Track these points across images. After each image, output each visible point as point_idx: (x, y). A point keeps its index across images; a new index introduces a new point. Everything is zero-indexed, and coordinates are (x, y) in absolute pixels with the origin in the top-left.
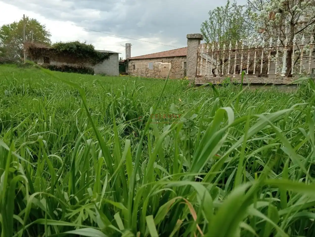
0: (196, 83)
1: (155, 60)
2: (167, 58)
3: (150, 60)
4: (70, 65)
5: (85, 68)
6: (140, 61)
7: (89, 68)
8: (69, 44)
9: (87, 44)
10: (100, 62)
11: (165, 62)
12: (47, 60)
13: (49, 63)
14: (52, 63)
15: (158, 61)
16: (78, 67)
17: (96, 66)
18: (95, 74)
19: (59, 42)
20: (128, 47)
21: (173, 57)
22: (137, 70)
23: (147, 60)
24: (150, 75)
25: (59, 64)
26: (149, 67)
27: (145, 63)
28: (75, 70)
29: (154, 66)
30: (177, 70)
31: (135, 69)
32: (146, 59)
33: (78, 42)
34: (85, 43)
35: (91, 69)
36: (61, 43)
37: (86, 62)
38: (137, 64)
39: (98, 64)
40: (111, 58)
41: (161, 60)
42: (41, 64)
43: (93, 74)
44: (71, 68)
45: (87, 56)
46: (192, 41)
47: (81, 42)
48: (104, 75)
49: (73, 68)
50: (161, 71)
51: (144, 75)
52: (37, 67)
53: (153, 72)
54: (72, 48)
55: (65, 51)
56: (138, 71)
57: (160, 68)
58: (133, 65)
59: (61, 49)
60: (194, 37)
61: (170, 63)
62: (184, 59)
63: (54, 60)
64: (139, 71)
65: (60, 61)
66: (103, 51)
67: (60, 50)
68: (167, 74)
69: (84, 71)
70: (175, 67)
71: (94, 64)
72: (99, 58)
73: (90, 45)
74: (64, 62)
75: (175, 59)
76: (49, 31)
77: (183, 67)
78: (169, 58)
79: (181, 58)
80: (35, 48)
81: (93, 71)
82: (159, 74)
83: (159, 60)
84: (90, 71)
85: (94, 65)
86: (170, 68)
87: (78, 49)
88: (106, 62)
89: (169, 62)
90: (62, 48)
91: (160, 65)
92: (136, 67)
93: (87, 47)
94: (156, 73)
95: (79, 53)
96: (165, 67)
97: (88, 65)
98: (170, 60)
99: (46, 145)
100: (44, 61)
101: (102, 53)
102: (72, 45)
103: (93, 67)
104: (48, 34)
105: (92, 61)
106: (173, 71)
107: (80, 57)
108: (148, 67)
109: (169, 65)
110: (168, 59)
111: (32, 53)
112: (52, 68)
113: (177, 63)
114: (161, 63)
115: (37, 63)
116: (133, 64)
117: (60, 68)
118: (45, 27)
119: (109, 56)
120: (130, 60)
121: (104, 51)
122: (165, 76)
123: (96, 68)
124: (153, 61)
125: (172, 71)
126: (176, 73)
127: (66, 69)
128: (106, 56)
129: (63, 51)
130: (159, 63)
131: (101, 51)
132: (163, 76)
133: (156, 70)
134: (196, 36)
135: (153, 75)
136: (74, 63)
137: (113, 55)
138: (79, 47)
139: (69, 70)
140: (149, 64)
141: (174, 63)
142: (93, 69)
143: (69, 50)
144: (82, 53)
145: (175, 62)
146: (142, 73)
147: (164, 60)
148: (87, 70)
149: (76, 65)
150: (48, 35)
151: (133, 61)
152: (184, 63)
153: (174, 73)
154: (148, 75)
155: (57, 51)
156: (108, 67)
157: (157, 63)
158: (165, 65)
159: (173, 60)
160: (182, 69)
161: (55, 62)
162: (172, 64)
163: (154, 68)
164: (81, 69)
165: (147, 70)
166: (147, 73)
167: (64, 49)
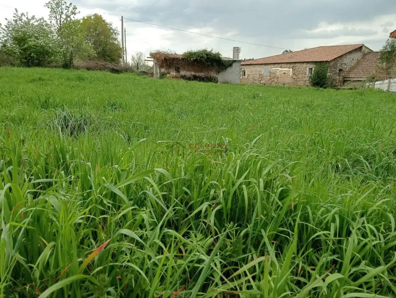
1: (272, 66)
2: (287, 63)
3: (266, 65)
4: (198, 74)
5: (210, 77)
6: (252, 67)
7: (214, 77)
9: (214, 52)
11: (284, 68)
12: (178, 70)
13: (179, 72)
14: (183, 73)
16: (204, 76)
17: (220, 74)
18: (219, 83)
19: (189, 50)
20: (236, 50)
21: (296, 63)
22: (247, 77)
23: (261, 66)
24: (265, 82)
25: (188, 74)
26: (264, 73)
27: (258, 68)
28: (202, 79)
29: (270, 72)
30: (300, 76)
31: (245, 76)
32: (260, 64)
33: (205, 51)
34: (212, 50)
37: (211, 70)
40: (234, 65)
41: (280, 66)
43: (217, 82)
45: (215, 64)
47: (209, 50)
49: (200, 77)
50: (279, 77)
51: (257, 82)
53: (269, 78)
54: (202, 57)
55: (196, 60)
56: (249, 77)
57: (278, 74)
58: (243, 71)
59: (192, 59)
61: (291, 69)
62: (308, 65)
63: (184, 69)
64: (251, 77)
65: (189, 70)
67: (190, 59)
68: (288, 80)
70: (297, 73)
71: (218, 72)
72: (224, 66)
73: (217, 53)
74: (192, 71)
75: (297, 65)
76: (116, 29)
77: (307, 73)
78: (290, 63)
79: (305, 64)
81: (217, 79)
82: (276, 81)
83: (276, 65)
84: (215, 79)
85: (218, 74)
86: (291, 74)
87: (208, 58)
88: (229, 70)
90: (193, 57)
91: (278, 71)
92: (246, 73)
94: (273, 79)
95: (208, 62)
96: (284, 73)
97: (213, 74)
98: (292, 66)
100: (176, 71)
101: (227, 61)
102: (202, 54)
103: (217, 76)
105: (217, 69)
106: (295, 77)
107: (208, 66)
108: (262, 72)
109: (289, 71)
110: (288, 65)
112: (183, 77)
113: (300, 69)
114: (280, 69)
115: (170, 73)
116: (243, 69)
118: (112, 25)
119: (232, 63)
121: (229, 58)
123: (220, 77)
124: (269, 67)
125: (293, 78)
126: (298, 80)
127: (195, 78)
128: (230, 63)
130: (277, 68)
131: (226, 58)
132: (282, 83)
133: (273, 76)
135: (269, 82)
136: (201, 71)
139: (197, 79)
140: (264, 70)
141: (296, 69)
143: (200, 59)
144: (211, 62)
146: (254, 80)
147: (283, 65)
148: (212, 79)
149: (202, 74)
150: (115, 34)
151: (243, 67)
152: (309, 68)
153: (295, 79)
154: (262, 82)
155: (188, 61)
156: (230, 74)
157: (274, 69)
158: (285, 71)
159: (295, 66)
160: (306, 75)
161: (185, 72)
162: (294, 70)
163: (269, 74)
164: (207, 78)
165: (261, 76)
166: (260, 79)
167: (195, 58)
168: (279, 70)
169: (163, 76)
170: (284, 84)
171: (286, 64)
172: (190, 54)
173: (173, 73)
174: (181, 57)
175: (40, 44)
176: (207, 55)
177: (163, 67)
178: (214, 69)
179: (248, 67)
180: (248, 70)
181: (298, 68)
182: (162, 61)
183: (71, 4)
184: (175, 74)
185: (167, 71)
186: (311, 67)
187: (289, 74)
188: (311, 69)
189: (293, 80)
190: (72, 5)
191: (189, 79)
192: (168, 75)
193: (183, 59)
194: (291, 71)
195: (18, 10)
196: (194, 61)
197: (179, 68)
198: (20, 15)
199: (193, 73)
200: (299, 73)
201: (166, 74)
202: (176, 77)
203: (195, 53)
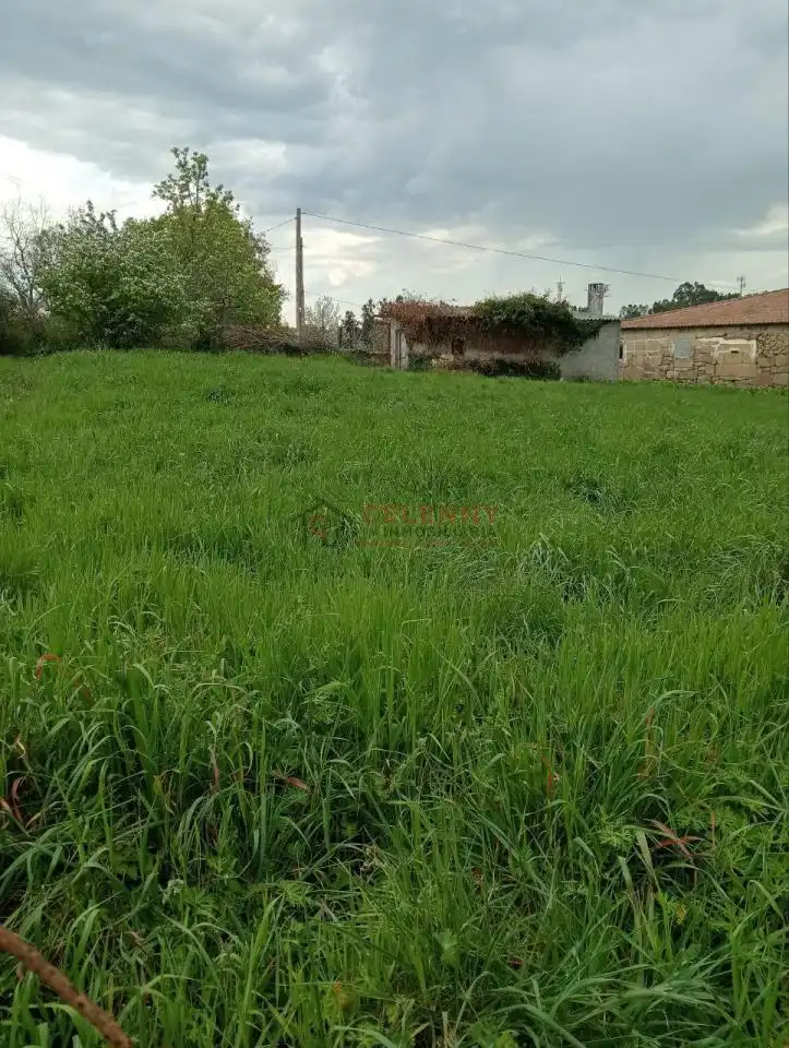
1: (700, 333)
2: (742, 326)
3: (679, 331)
4: (509, 357)
5: (541, 364)
6: (644, 334)
7: (549, 363)
9: (551, 299)
10: (577, 347)
11: (734, 338)
12: (458, 348)
13: (461, 353)
14: (471, 354)
15: (711, 335)
16: (525, 361)
17: (567, 356)
18: (562, 380)
19: (490, 296)
21: (766, 325)
22: (628, 360)
23: (667, 332)
24: (679, 374)
25: (484, 357)
26: (676, 351)
27: (660, 339)
28: (519, 370)
29: (694, 349)
30: (779, 360)
32: (664, 329)
33: (531, 296)
34: (546, 295)
35: (554, 364)
37: (544, 347)
38: (629, 341)
39: (570, 352)
40: (603, 332)
41: (721, 332)
43: (557, 377)
44: (511, 364)
45: (553, 331)
47: (539, 294)
49: (515, 363)
50: (720, 361)
51: (656, 374)
53: (690, 364)
54: (522, 313)
55: (507, 322)
56: (633, 362)
57: (716, 354)
59: (496, 319)
61: (754, 342)
63: (475, 346)
64: (640, 359)
65: (486, 348)
67: (491, 319)
68: (744, 371)
69: (539, 371)
70: (771, 352)
71: (562, 352)
74: (495, 350)
75: (770, 330)
78: (750, 326)
81: (559, 370)
82: (711, 372)
83: (711, 332)
84: (551, 370)
85: (562, 355)
86: (753, 355)
87: (538, 315)
88: (590, 344)
89: (749, 339)
90: (500, 314)
91: (716, 346)
92: (625, 352)
94: (702, 368)
96: (733, 352)
97: (547, 357)
98: (755, 333)
100: (453, 350)
102: (523, 305)
103: (558, 361)
105: (558, 344)
106: (763, 362)
108: (672, 350)
109: (749, 346)
110: (746, 330)
111: (430, 328)
113: (780, 342)
114: (722, 341)
115: (439, 357)
117: (488, 367)
119: (599, 327)
122: (733, 378)
123: (568, 363)
124: (689, 337)
125: (760, 364)
126: (774, 369)
127: (502, 369)
128: (593, 328)
130: (714, 339)
132: (726, 378)
133: (704, 358)
135: (691, 375)
136: (517, 352)
137: (610, 324)
139: (508, 371)
140: (675, 344)
141: (767, 341)
142: (558, 366)
143: (517, 320)
146: (647, 367)
147: (730, 331)
148: (546, 369)
149: (519, 358)
153: (765, 369)
154: (669, 374)
155: (486, 324)
156: (592, 357)
157: (704, 340)
158: (735, 346)
159: (764, 333)
161: (476, 351)
162: (761, 343)
163: (692, 353)
164: (532, 365)
165: (667, 359)
166: (665, 367)
167: (503, 317)
168: (718, 344)
169: (418, 363)
170: (733, 381)
171: (738, 329)
172: (493, 307)
173: (448, 357)
174: (467, 314)
175: (152, 292)
176: (536, 307)
177: (421, 342)
178: (550, 343)
179: (631, 334)
180: (630, 343)
181: (773, 338)
182: (421, 326)
183: (220, 188)
184: (451, 358)
185: (433, 350)
187: (748, 355)
189: (760, 371)
190: (223, 190)
191: (487, 371)
192: (434, 361)
193: (472, 320)
194: (755, 346)
195: (94, 206)
196: (503, 322)
197: (462, 342)
198: (98, 218)
199: (497, 355)
200: (776, 352)
201: (430, 358)
202: (456, 367)
203: (504, 305)
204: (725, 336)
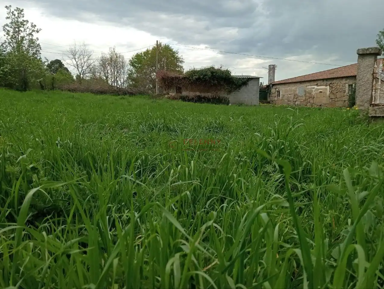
0: (371, 114)
1: (308, 84)
2: (323, 80)
3: (300, 84)
4: (203, 95)
5: (219, 97)
6: (287, 86)
7: (224, 97)
8: (203, 70)
9: (224, 69)
10: (237, 90)
11: (321, 86)
12: (179, 90)
13: (181, 93)
14: (184, 93)
15: (311, 85)
16: (211, 96)
17: (233, 94)
18: (230, 104)
21: (333, 79)
22: (282, 98)
23: (296, 84)
24: (300, 103)
25: (191, 94)
26: (299, 92)
27: (293, 87)
28: (208, 100)
29: (305, 91)
30: (338, 95)
31: (279, 96)
33: (213, 68)
34: (221, 68)
35: (226, 98)
36: (194, 70)
37: (220, 90)
38: (282, 89)
39: (234, 92)
40: (250, 83)
41: (316, 84)
42: (173, 94)
43: (228, 103)
44: (204, 98)
45: (222, 83)
46: (365, 58)
47: (216, 67)
48: (240, 104)
49: (206, 97)
50: (315, 97)
51: (292, 103)
52: (169, 98)
53: (304, 98)
54: (206, 75)
55: (198, 79)
56: (284, 98)
57: (313, 93)
58: (277, 91)
60: (368, 52)
61: (328, 87)
62: (348, 81)
63: (187, 89)
65: (192, 90)
66: (240, 76)
67: (193, 78)
68: (325, 101)
69: (218, 101)
70: (335, 91)
71: (230, 92)
72: (236, 85)
73: (226, 69)
74: (197, 91)
75: (335, 81)
76: (181, 57)
77: (347, 91)
78: (327, 79)
79: (344, 80)
80: (168, 77)
81: (228, 100)
82: (312, 101)
83: (312, 83)
84: (224, 100)
85: (230, 94)
86: (328, 93)
87: (212, 75)
90: (196, 76)
91: (314, 90)
92: (281, 93)
93: (223, 72)
94: (308, 100)
95: (214, 81)
96: (320, 92)
97: (223, 94)
98: (329, 83)
99: (190, 197)
100: (177, 91)
101: (240, 78)
102: (206, 71)
103: (228, 96)
104: (181, 60)
105: (227, 89)
106: (332, 96)
107: (215, 85)
108: (297, 92)
109: (326, 89)
110: (325, 82)
111: (165, 83)
112: (184, 99)
113: (338, 87)
114: (316, 87)
115: (169, 94)
116: (277, 89)
117: (193, 99)
118: (178, 53)
119: (248, 81)
120: (273, 85)
121: (242, 76)
122: (320, 104)
123: (232, 97)
124: (304, 85)
126: (336, 100)
127: (199, 99)
128: (245, 81)
129: (196, 79)
130: (313, 87)
131: (239, 76)
132: (318, 104)
133: (309, 96)
134: (371, 50)
135: (305, 103)
136: (208, 92)
137: (253, 80)
138: (214, 73)
139: (202, 101)
140: (299, 90)
141: (334, 86)
142: (228, 98)
143: (203, 78)
144: (217, 81)
145: (336, 84)
146: (289, 101)
147: (319, 82)
148: (222, 99)
149: (209, 95)
150: (181, 62)
151: (278, 87)
152: (349, 85)
153: (334, 99)
154: (296, 103)
155: (190, 80)
157: (309, 87)
158: (321, 89)
159: (333, 82)
160: (345, 94)
161: (188, 92)
162: (331, 87)
163: (304, 94)
164: (214, 98)
165: (296, 96)
166: (295, 100)
167: (197, 77)
168: (314, 88)
170: (321, 105)
171: (322, 81)
176: (212, 73)
178: (223, 89)
179: (283, 86)
185: (167, 91)
186: (351, 83)
187: (326, 93)
188: (352, 85)
189: (331, 100)
192: (167, 96)
193: (185, 78)
194: (328, 90)
197: (180, 88)
200: (337, 91)
203: (199, 71)
204: (317, 85)
